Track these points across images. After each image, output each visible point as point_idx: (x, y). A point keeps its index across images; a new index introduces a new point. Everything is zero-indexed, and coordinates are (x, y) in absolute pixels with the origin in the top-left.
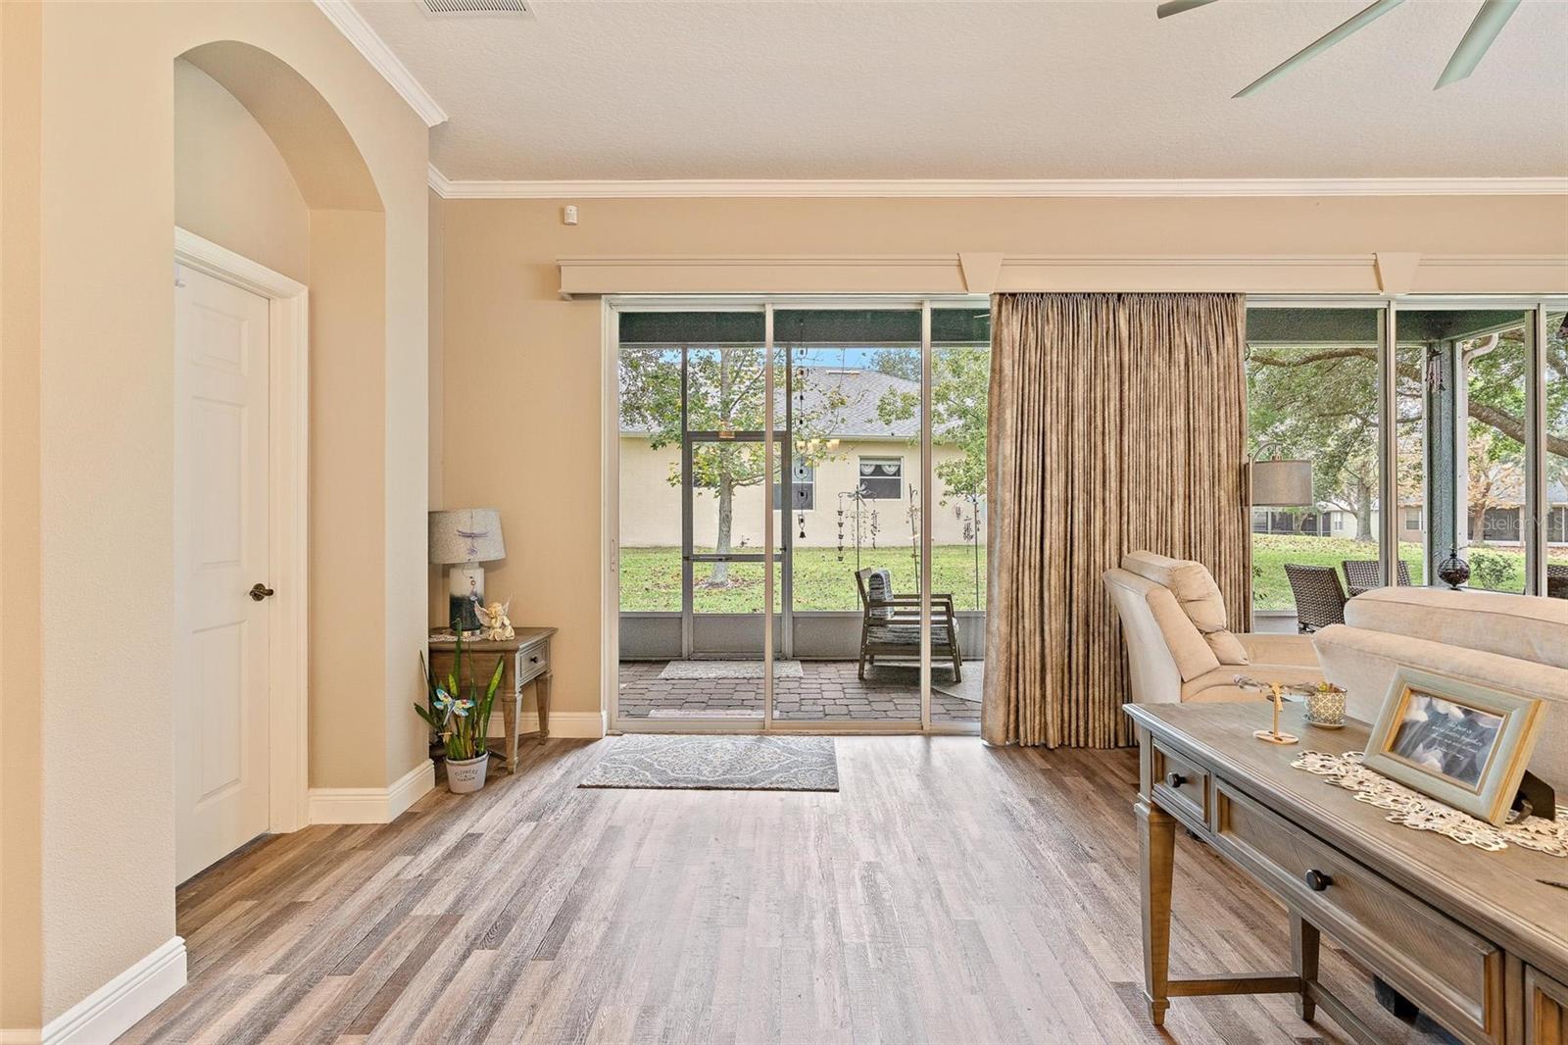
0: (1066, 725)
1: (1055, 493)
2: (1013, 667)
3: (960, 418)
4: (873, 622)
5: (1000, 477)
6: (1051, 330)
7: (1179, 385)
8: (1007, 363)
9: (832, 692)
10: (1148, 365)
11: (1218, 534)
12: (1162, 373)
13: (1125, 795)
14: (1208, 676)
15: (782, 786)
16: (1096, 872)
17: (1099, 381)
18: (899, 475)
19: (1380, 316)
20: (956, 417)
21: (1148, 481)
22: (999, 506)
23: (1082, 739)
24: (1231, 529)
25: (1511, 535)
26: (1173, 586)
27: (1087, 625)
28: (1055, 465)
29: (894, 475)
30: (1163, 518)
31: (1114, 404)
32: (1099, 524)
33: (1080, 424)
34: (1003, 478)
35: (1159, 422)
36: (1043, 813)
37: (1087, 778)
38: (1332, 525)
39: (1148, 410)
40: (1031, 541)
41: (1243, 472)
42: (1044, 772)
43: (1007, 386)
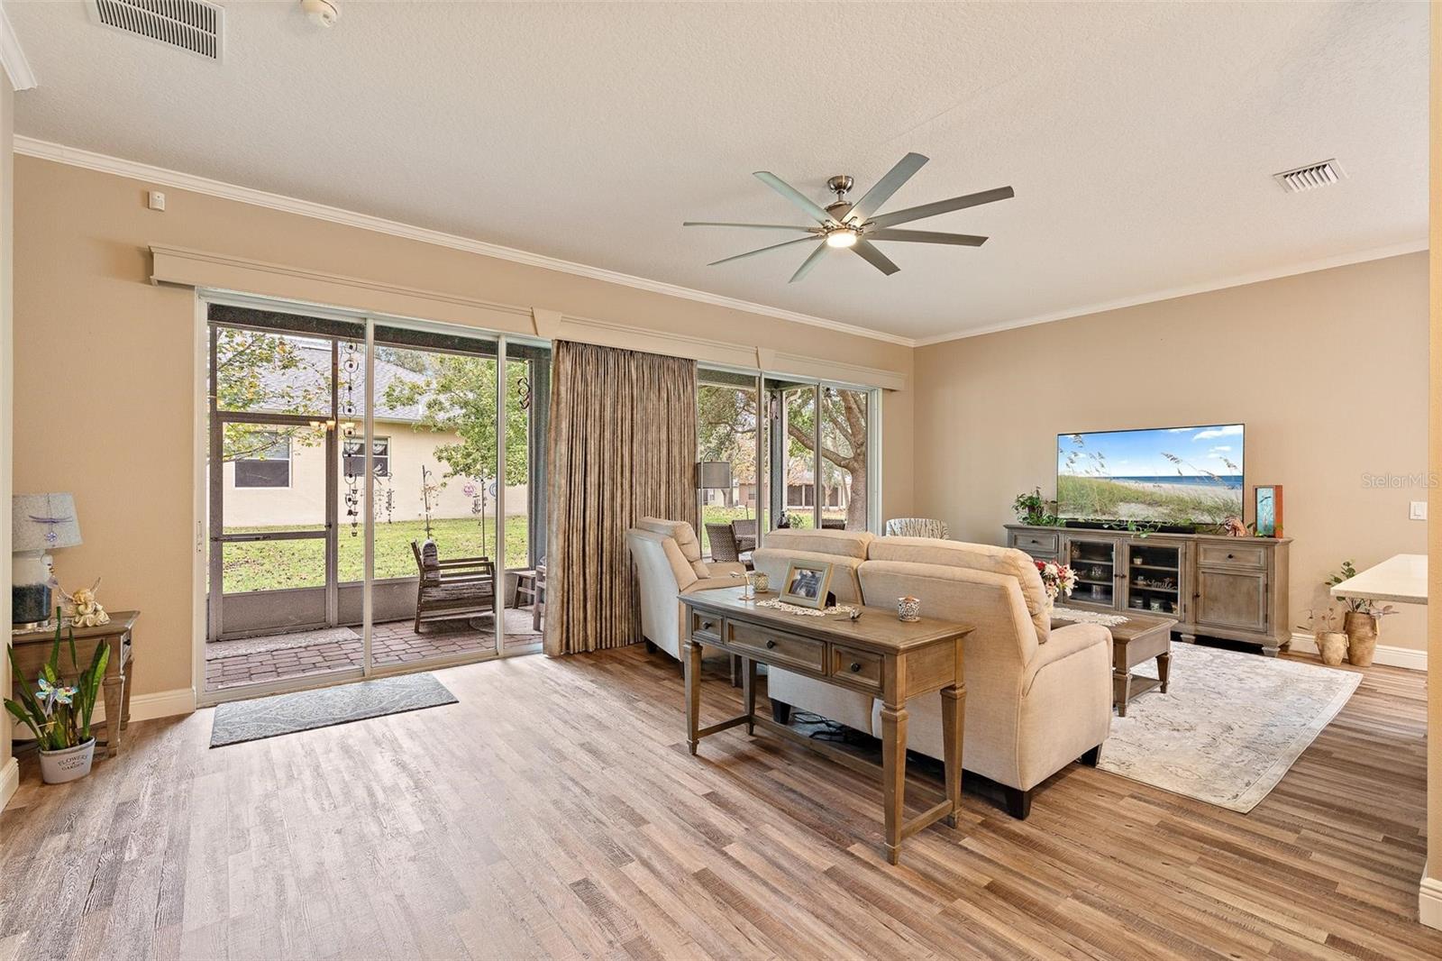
0: (598, 635)
1: (593, 480)
2: (565, 600)
3: (462, 408)
4: (426, 585)
5: (557, 469)
6: (591, 369)
7: (663, 413)
8: (563, 389)
9: (397, 646)
10: (647, 399)
11: (683, 505)
12: (654, 404)
13: (643, 668)
14: (691, 587)
15: (412, 707)
16: (642, 705)
17: (620, 407)
18: (386, 454)
19: (757, 378)
20: (457, 407)
21: (646, 472)
22: (557, 489)
23: (608, 643)
24: (690, 502)
25: (798, 503)
26: (675, 536)
27: (611, 567)
28: (593, 461)
29: (381, 454)
30: (655, 496)
31: (628, 423)
32: (619, 500)
33: (607, 434)
34: (560, 469)
35: (652, 436)
36: (602, 685)
37: (619, 664)
38: (709, 498)
39: (647, 428)
40: (577, 512)
41: (696, 467)
42: (592, 665)
43: (563, 405)
